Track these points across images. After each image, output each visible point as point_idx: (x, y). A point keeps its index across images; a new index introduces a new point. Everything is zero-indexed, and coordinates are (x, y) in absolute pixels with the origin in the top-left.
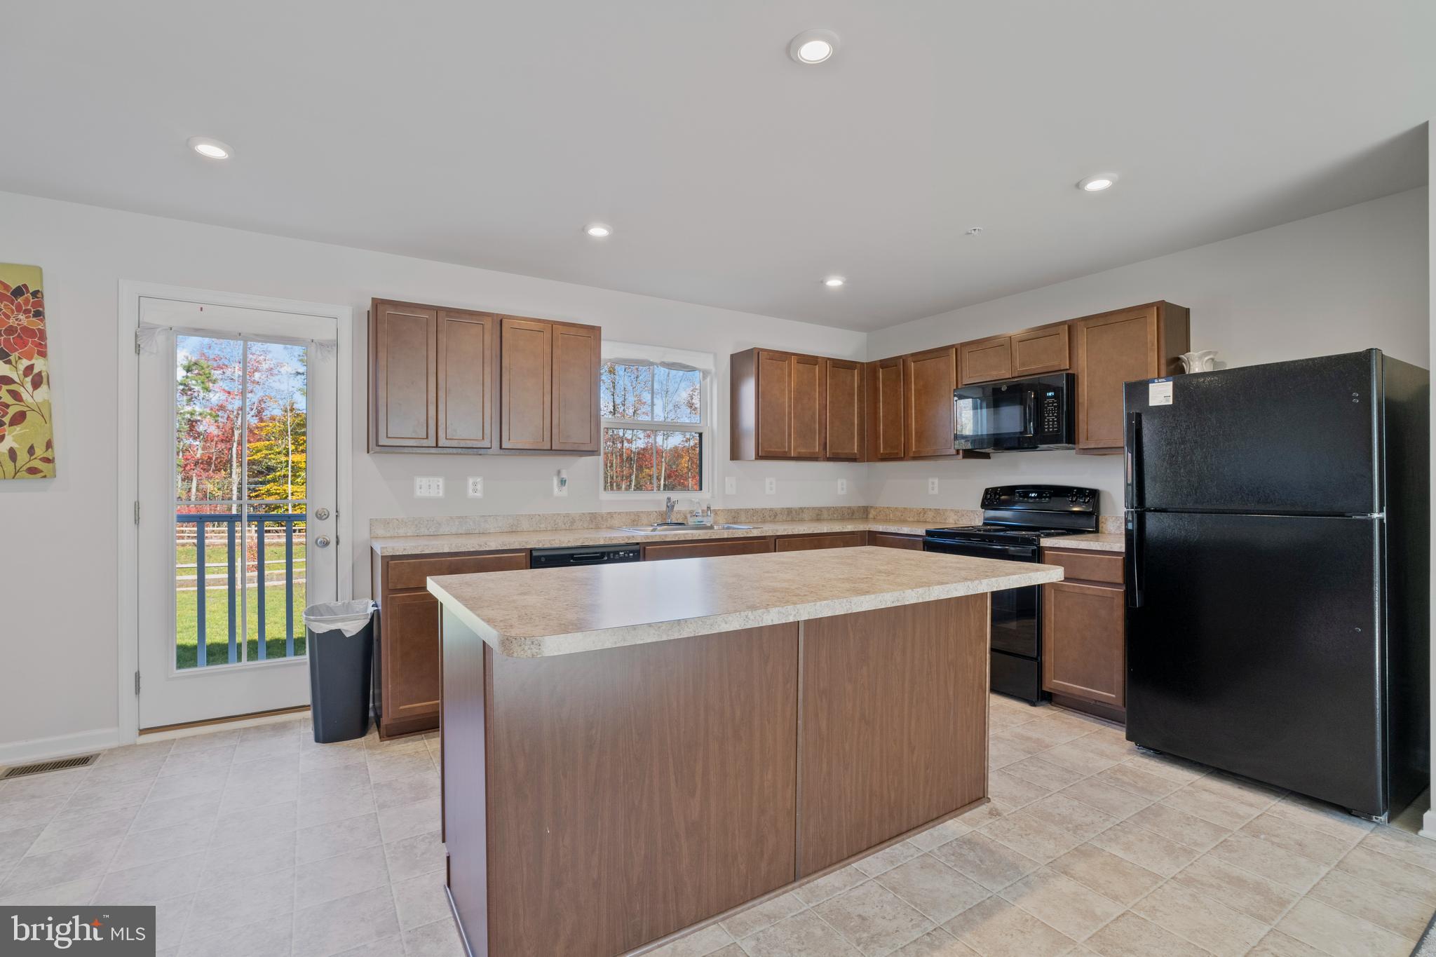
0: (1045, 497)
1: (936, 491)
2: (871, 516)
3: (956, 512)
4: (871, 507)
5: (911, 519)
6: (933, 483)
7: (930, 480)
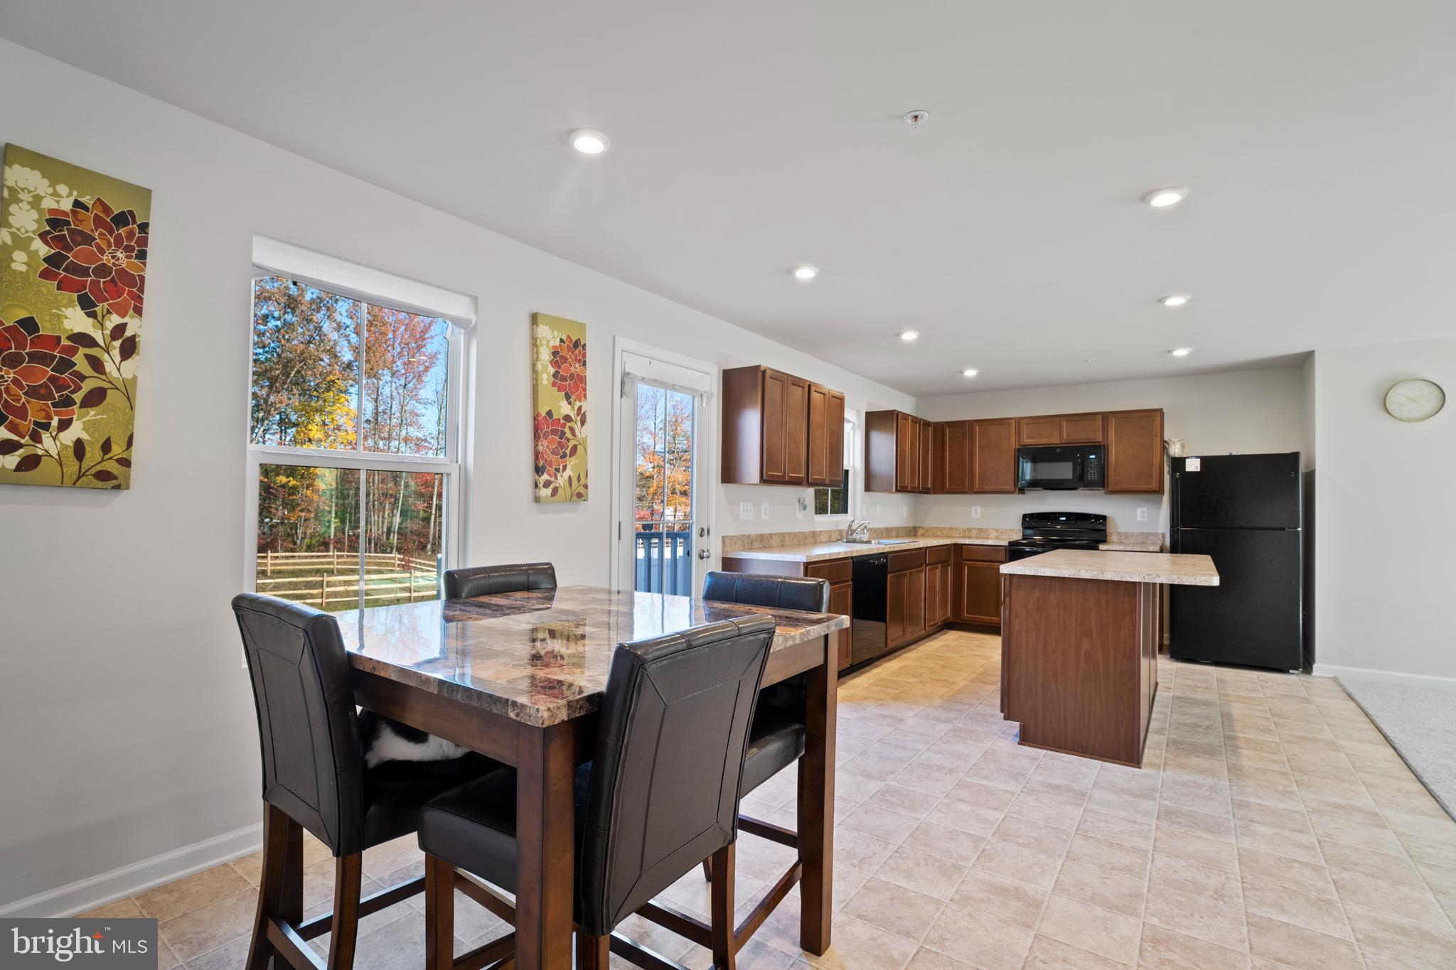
0: (1072, 520)
1: (979, 516)
2: (919, 534)
3: (997, 530)
4: (920, 527)
5: (957, 536)
6: (976, 510)
7: (974, 508)
